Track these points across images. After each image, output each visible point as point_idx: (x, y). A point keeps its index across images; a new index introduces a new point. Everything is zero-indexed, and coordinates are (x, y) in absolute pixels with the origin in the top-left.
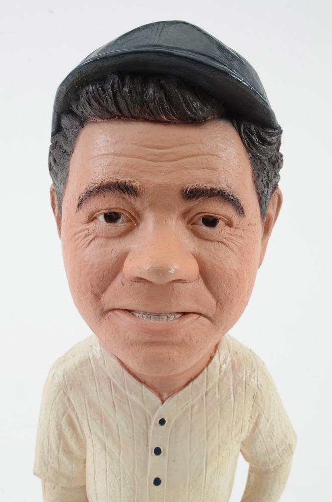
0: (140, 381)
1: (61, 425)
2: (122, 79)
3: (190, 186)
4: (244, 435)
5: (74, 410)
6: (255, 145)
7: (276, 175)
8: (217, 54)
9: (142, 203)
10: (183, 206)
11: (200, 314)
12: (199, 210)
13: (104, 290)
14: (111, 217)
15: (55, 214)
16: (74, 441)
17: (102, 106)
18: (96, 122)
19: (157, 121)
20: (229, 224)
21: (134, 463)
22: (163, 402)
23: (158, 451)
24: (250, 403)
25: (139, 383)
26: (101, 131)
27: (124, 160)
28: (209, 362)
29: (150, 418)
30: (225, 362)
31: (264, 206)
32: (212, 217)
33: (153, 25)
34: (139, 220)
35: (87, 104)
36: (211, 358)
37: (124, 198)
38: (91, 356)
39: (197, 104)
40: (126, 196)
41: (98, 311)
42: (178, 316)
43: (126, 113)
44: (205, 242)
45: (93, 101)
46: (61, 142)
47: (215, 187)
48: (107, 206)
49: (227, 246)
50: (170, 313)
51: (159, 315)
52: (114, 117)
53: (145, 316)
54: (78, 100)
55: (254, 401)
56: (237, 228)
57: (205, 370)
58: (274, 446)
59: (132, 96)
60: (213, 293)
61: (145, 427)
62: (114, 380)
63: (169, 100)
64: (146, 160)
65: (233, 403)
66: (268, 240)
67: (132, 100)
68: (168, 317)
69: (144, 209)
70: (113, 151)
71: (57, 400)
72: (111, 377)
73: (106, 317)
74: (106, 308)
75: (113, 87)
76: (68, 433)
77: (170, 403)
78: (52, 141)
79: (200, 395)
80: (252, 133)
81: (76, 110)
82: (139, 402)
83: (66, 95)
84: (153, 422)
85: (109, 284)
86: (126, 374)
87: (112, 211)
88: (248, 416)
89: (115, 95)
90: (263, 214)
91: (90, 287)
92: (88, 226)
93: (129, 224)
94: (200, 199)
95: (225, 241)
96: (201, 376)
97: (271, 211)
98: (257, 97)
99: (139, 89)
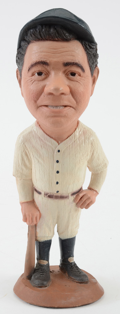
0: (50, 137)
1: (23, 155)
2: (42, 27)
3: (66, 62)
4: (89, 157)
5: (27, 149)
6: (88, 49)
7: (96, 61)
8: (74, 18)
9: (50, 68)
10: (64, 69)
11: (71, 107)
12: (69, 70)
13: (38, 99)
14: (40, 74)
15: (18, 80)
16: (27, 161)
17: (35, 36)
18: (34, 42)
19: (54, 40)
20: (80, 75)
21: (49, 166)
22: (59, 144)
23: (58, 162)
24: (90, 146)
25: (50, 138)
26: (35, 45)
27: (43, 54)
28: (75, 130)
29: (54, 150)
30: (81, 131)
31: (92, 71)
32: (74, 72)
33: (51, 9)
34: (49, 74)
35: (30, 36)
36: (76, 129)
37: (44, 67)
38: (33, 130)
39: (67, 34)
40: (45, 66)
41: (36, 107)
42: (63, 107)
43: (44, 38)
44: (71, 81)
45: (32, 35)
46: (21, 51)
47: (74, 62)
48: (38, 69)
49: (79, 83)
50: (61, 106)
51: (57, 106)
52: (40, 40)
53: (52, 107)
54: (27, 35)
55: (92, 145)
56: (82, 77)
57: (74, 133)
58: (100, 163)
59: (45, 32)
60: (75, 99)
61: (53, 154)
62: (41, 138)
63: (58, 33)
64: (51, 53)
65: (84, 145)
66: (95, 86)
67: (46, 34)
68: (60, 108)
69: (51, 70)
70: (39, 51)
71: (21, 146)
72: (40, 136)
73: (39, 109)
74: (39, 105)
75: (39, 30)
76: (25, 158)
77: (61, 144)
78: (17, 52)
79: (72, 142)
80: (86, 44)
81: (26, 39)
82: (50, 144)
83: (23, 34)
84: (56, 151)
85: (40, 97)
86: (45, 135)
87: (40, 71)
88: (89, 150)
89: (40, 32)
90: (92, 74)
91: (33, 98)
92: (32, 77)
93: (46, 76)
94: (70, 66)
95: (78, 81)
96: (72, 135)
97: (95, 74)
98: (87, 31)
99: (48, 30)
